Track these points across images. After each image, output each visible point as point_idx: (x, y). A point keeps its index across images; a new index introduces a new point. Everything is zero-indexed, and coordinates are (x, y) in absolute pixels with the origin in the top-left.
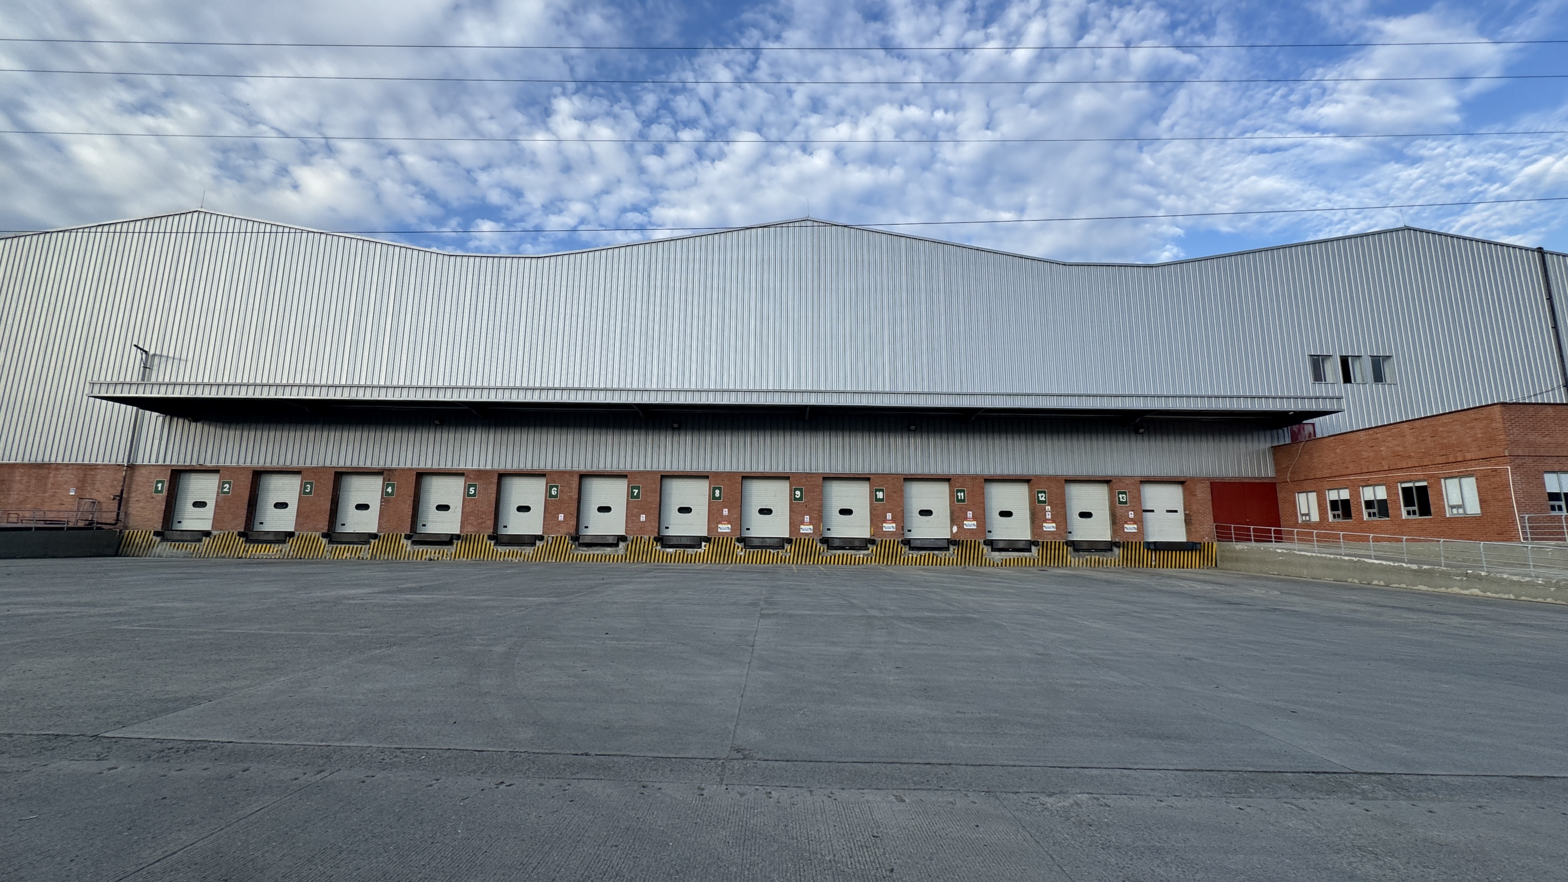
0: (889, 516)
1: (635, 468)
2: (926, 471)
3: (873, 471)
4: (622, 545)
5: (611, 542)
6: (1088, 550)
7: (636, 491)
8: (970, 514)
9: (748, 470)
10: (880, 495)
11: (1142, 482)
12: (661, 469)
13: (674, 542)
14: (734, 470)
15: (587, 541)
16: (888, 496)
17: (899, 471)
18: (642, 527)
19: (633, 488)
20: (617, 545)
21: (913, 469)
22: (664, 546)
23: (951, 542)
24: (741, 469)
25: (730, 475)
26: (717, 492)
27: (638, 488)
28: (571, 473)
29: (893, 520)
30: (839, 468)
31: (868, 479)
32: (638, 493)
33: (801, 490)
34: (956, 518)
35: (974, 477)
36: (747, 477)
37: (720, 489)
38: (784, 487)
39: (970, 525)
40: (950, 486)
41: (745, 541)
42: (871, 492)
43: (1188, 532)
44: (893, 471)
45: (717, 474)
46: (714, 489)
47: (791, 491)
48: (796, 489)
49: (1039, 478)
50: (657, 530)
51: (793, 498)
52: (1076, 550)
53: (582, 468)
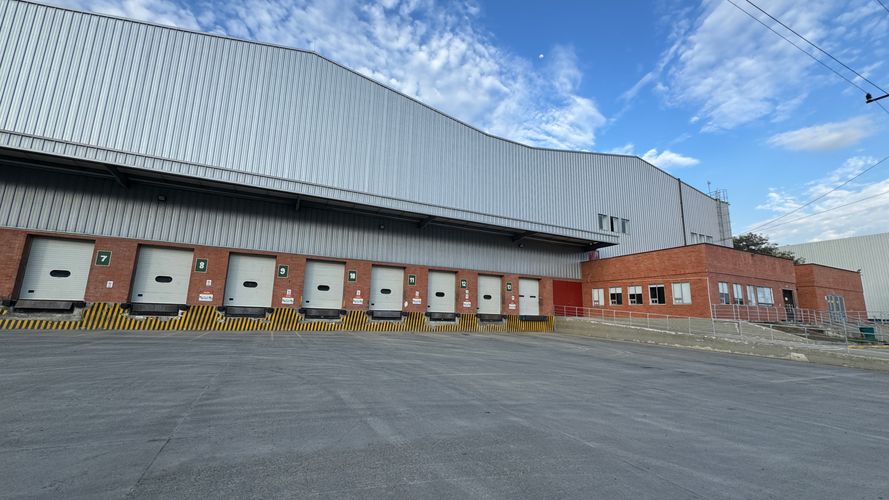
0: (359, 292)
1: (106, 234)
2: (389, 260)
3: (349, 257)
4: (77, 311)
5: (62, 307)
6: (489, 320)
7: (105, 257)
8: (417, 293)
9: (236, 246)
10: (353, 276)
11: (520, 278)
12: (140, 236)
13: (147, 309)
14: (222, 245)
15: (27, 305)
16: (359, 277)
17: (370, 258)
18: (109, 293)
19: (100, 253)
20: (71, 310)
21: (380, 258)
22: (133, 312)
23: (403, 313)
24: (229, 246)
25: (217, 250)
26: (202, 265)
27: (108, 254)
28: (15, 232)
29: (362, 296)
30: (322, 253)
31: (344, 263)
32: (107, 259)
33: (286, 268)
34: (407, 296)
35: (422, 268)
36: (234, 253)
37: (205, 261)
38: (271, 265)
39: (417, 301)
40: (405, 273)
41: (227, 310)
42: (346, 273)
43: (541, 310)
44: (364, 258)
45: (203, 248)
46: (199, 261)
47: (277, 267)
48: (281, 267)
49: (463, 270)
50: (126, 297)
51: (278, 274)
52: (482, 320)
53: (32, 227)
